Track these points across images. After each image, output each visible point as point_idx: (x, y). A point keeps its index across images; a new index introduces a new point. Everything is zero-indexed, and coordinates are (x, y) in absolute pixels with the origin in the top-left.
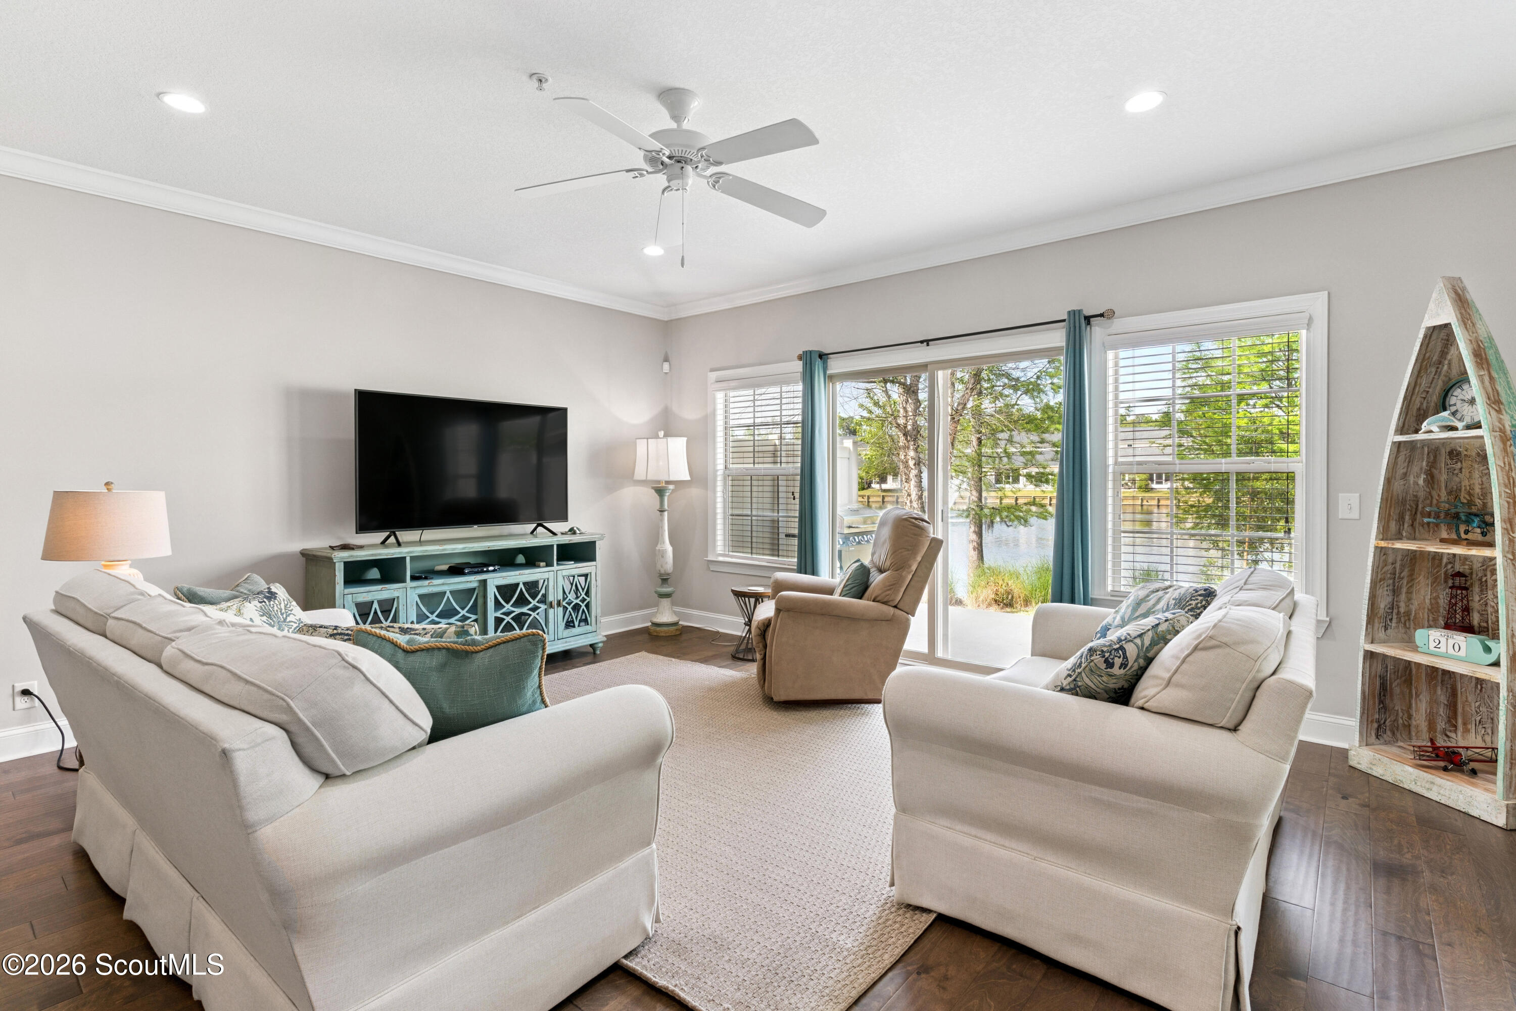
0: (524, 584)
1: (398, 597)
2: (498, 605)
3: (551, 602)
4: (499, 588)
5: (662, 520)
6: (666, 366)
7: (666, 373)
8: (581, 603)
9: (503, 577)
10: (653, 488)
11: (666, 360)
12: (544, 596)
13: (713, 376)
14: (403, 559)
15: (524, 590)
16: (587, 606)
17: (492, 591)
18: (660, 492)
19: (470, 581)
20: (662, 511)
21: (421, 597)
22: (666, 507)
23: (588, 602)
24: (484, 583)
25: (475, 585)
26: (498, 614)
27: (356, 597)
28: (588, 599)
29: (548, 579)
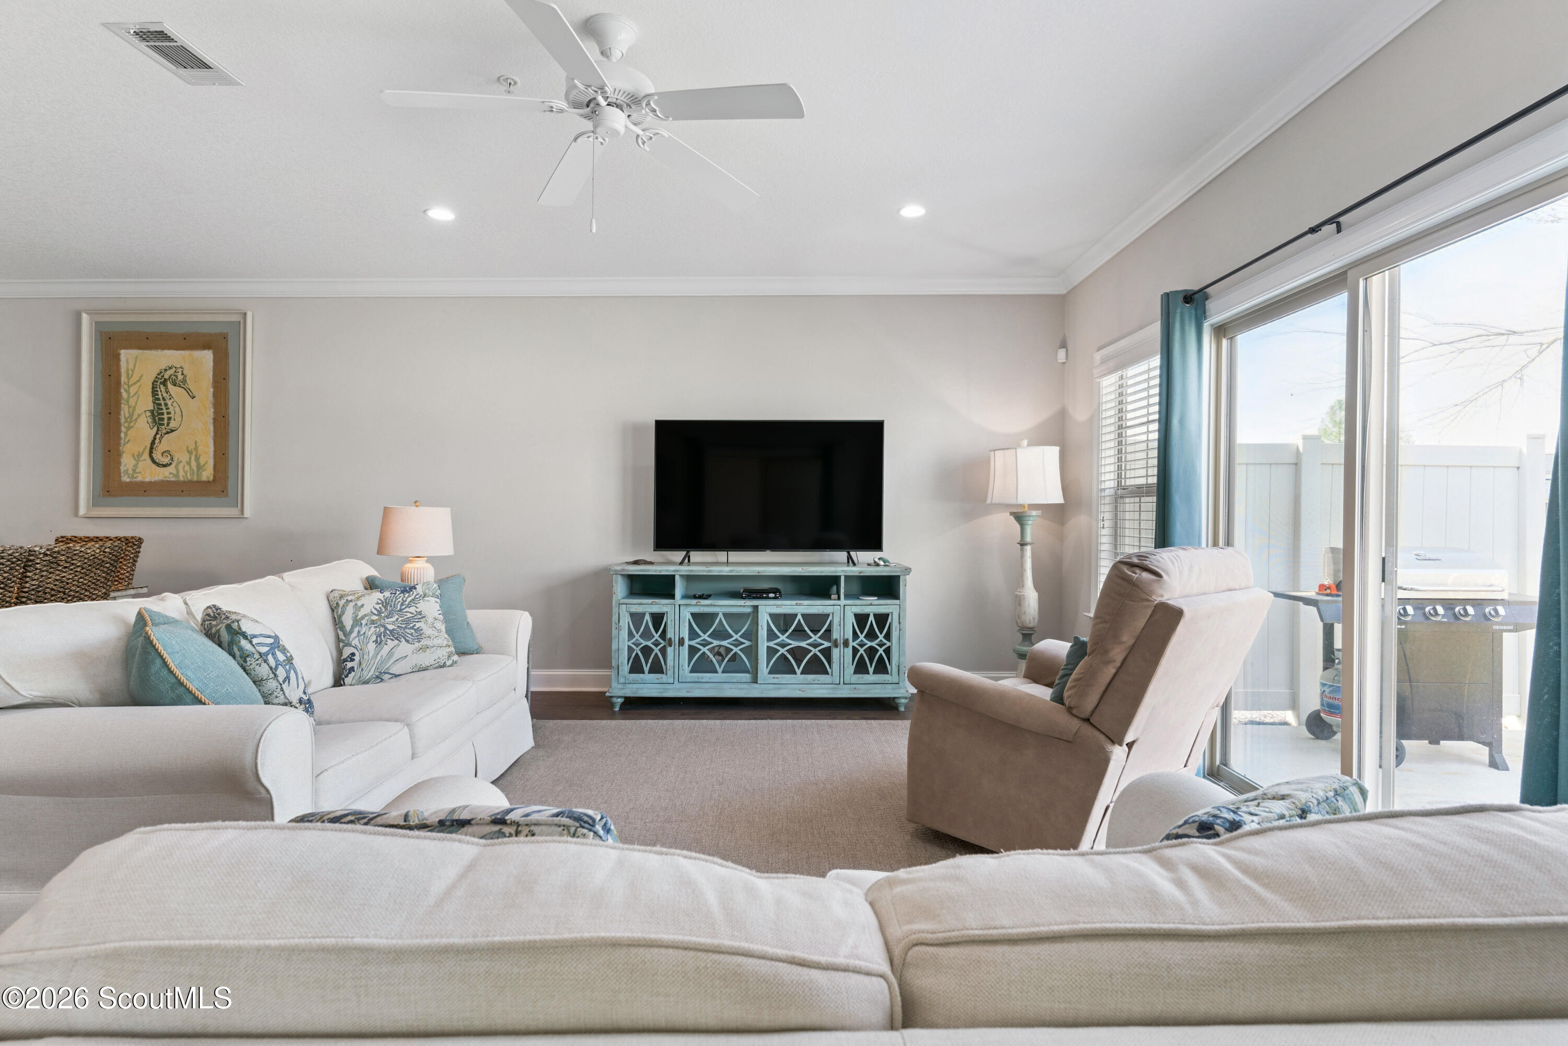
0: (803, 615)
1: (667, 612)
2: (771, 636)
3: (836, 640)
4: (773, 616)
5: (1022, 556)
6: (1062, 354)
7: (1064, 363)
8: (878, 647)
9: (778, 606)
10: (1011, 514)
11: (1064, 345)
12: (829, 631)
13: (1098, 356)
14: (672, 578)
15: (802, 622)
16: (888, 651)
17: (764, 619)
18: (1020, 518)
19: (743, 606)
20: (1023, 544)
21: (694, 615)
22: (1028, 539)
23: (889, 647)
24: (756, 608)
25: (749, 610)
26: (771, 644)
27: (629, 608)
28: (888, 644)
29: (833, 613)
